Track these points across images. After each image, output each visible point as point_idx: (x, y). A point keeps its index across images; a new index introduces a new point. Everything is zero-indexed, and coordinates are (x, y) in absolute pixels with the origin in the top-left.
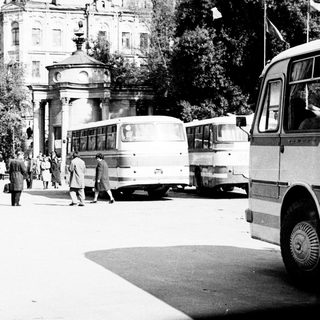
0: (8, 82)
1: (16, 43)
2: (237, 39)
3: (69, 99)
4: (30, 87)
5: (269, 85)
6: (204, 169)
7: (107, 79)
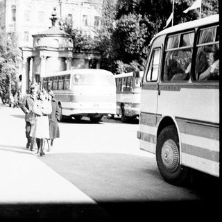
0: (8, 44)
1: (14, 19)
2: (155, 22)
3: (45, 57)
4: (21, 48)
5: (154, 51)
6: (126, 105)
7: (71, 45)
